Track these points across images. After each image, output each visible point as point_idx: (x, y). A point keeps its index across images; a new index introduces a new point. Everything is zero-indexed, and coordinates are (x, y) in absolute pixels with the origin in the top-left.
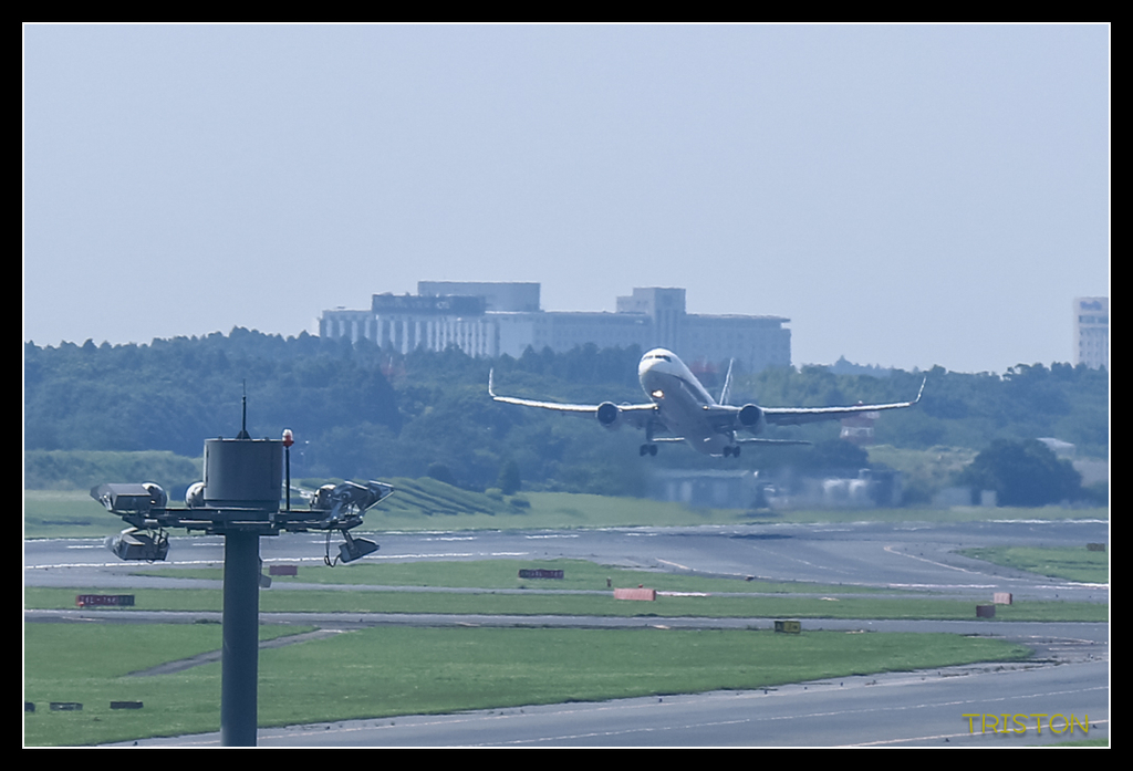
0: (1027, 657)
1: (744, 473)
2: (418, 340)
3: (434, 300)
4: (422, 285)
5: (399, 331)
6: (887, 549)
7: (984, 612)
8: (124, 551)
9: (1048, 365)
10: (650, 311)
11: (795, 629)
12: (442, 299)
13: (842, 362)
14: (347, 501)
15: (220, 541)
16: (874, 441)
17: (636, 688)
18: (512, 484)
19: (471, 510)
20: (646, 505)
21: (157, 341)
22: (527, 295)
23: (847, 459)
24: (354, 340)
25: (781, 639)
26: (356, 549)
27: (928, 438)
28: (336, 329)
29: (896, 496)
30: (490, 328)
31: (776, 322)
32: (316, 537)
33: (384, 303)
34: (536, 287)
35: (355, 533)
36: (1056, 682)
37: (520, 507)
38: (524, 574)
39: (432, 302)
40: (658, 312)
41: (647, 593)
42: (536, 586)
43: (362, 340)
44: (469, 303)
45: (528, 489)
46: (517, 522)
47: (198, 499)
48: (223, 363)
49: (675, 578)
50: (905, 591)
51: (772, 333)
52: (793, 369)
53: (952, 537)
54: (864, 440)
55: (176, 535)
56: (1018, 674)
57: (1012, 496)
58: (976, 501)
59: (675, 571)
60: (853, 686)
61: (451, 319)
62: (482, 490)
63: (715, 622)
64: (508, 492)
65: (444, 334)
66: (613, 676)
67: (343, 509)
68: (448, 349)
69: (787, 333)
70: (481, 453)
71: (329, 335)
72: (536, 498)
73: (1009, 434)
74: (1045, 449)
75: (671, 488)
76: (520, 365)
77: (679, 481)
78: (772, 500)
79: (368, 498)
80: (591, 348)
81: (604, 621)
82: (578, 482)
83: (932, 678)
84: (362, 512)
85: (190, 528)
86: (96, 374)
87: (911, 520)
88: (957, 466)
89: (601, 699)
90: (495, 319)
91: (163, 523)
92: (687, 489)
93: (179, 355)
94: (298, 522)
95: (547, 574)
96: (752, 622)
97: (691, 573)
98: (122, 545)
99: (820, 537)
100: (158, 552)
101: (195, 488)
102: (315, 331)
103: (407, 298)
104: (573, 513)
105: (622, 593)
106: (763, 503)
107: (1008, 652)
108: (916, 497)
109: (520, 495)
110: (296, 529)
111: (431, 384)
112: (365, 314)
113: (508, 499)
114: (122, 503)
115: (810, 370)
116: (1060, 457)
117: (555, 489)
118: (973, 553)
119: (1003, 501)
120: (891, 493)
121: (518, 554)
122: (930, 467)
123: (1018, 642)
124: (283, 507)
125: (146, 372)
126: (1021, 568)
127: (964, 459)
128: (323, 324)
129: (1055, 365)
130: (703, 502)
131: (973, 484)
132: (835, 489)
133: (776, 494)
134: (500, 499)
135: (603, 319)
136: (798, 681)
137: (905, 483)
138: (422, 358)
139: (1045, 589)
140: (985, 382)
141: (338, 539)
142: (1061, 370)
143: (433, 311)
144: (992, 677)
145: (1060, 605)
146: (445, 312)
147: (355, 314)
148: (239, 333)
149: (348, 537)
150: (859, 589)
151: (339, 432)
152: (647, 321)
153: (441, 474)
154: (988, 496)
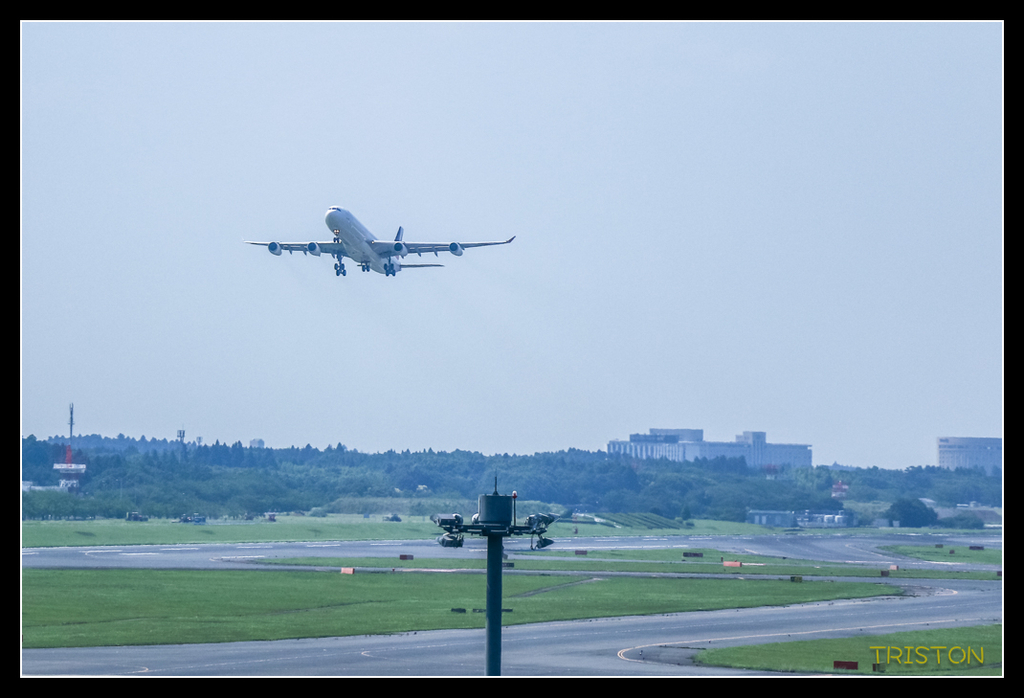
0: (902, 595)
1: (788, 512)
2: (649, 453)
3: (656, 436)
4: (651, 430)
5: (641, 450)
6: (847, 546)
7: (885, 574)
8: (445, 544)
9: (924, 467)
10: (750, 441)
11: (800, 580)
12: (660, 436)
13: (835, 464)
14: (540, 522)
15: (486, 539)
16: (846, 498)
17: (729, 605)
18: (687, 515)
19: (670, 527)
20: (746, 525)
21: (536, 454)
22: (697, 435)
23: (834, 506)
24: (622, 452)
25: (794, 585)
26: (545, 543)
27: (870, 498)
28: (614, 448)
29: (855, 522)
30: (681, 449)
31: (805, 447)
32: (527, 537)
33: (635, 438)
34: (701, 432)
35: (544, 536)
36: (913, 605)
37: (690, 526)
38: (686, 555)
39: (655, 438)
40: (754, 442)
41: (738, 564)
42: (690, 561)
43: (625, 454)
44: (671, 438)
45: (694, 518)
46: (688, 532)
47: (476, 521)
48: (563, 463)
49: (751, 557)
50: (852, 564)
51: (804, 451)
52: (812, 468)
53: (875, 541)
54: (843, 498)
55: (467, 537)
56: (897, 601)
57: (907, 522)
58: (891, 525)
59: (753, 555)
60: (824, 605)
61: (664, 445)
62: (673, 518)
63: (766, 577)
64: (685, 519)
65: (661, 451)
66: (721, 599)
67: (538, 525)
68: (661, 458)
69: (810, 451)
70: (674, 502)
71: (612, 451)
72: (696, 522)
73: (906, 496)
74: (922, 504)
75: (757, 518)
76: (693, 464)
77: (761, 515)
78: (800, 524)
79: (549, 520)
80: (723, 458)
81: (716, 576)
82: (716, 516)
83: (858, 602)
84: (547, 527)
85: (473, 533)
86: (509, 467)
87: (860, 532)
88: (882, 510)
89: (711, 610)
90: (684, 445)
91: (461, 531)
92: (764, 519)
93: (545, 460)
94: (519, 531)
95: (696, 555)
96: (781, 577)
97: (759, 555)
98: (443, 541)
99: (817, 539)
100: (458, 544)
101: (476, 516)
102: (605, 449)
103: (645, 436)
104: (714, 528)
105: (727, 563)
106: (797, 525)
107: (894, 591)
108: (864, 522)
109: (690, 521)
110: (517, 534)
111: (653, 473)
112: (627, 443)
113: (685, 522)
114: (443, 522)
115: (823, 468)
116: (928, 506)
117: (706, 518)
118: (887, 548)
119: (901, 525)
120: (853, 521)
121: (685, 546)
122: (870, 510)
123: (898, 587)
124: (512, 524)
125: (530, 466)
126: (905, 554)
127: (885, 507)
128: (609, 446)
129: (928, 467)
130: (771, 524)
131: (890, 517)
132: (828, 519)
133: (802, 521)
134: (681, 522)
135: (730, 445)
136: (799, 603)
137: (860, 517)
138: (650, 461)
139: (914, 564)
140: (897, 474)
141: (536, 538)
142: (931, 470)
143: (656, 441)
144: (886, 602)
145: (919, 571)
146: (662, 442)
147: (623, 443)
148: (572, 450)
149: (541, 538)
150: (831, 563)
151: (613, 493)
152: (749, 446)
153: (656, 511)
154: (896, 523)
